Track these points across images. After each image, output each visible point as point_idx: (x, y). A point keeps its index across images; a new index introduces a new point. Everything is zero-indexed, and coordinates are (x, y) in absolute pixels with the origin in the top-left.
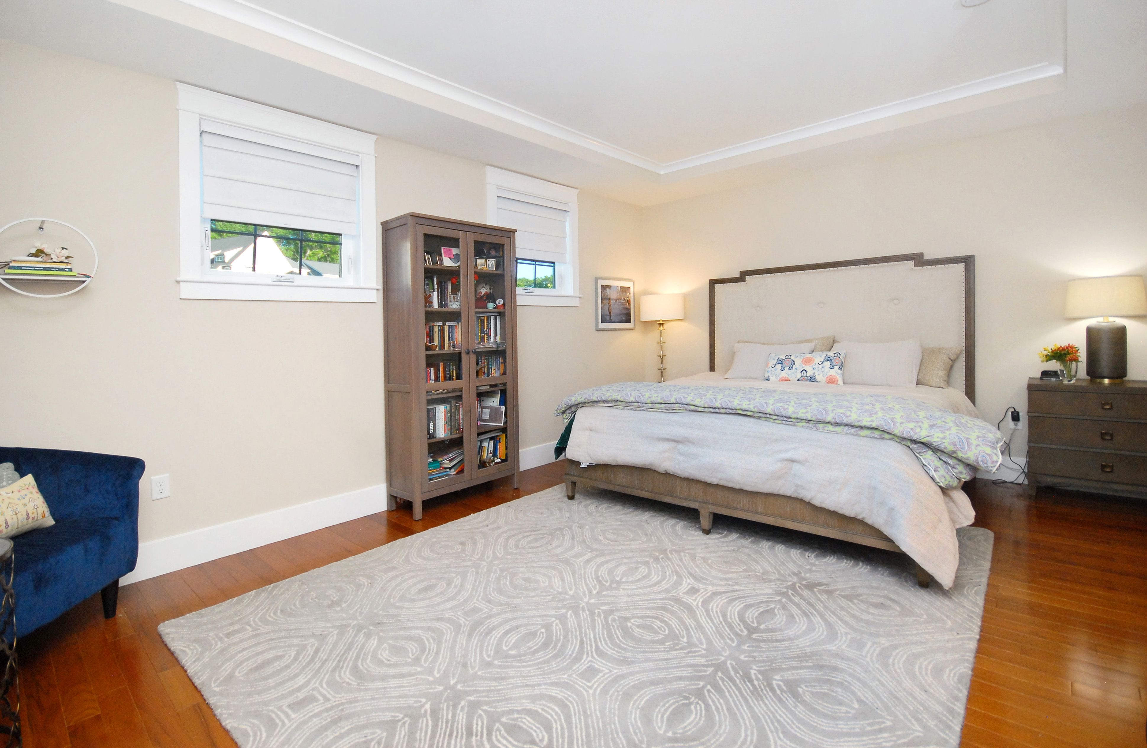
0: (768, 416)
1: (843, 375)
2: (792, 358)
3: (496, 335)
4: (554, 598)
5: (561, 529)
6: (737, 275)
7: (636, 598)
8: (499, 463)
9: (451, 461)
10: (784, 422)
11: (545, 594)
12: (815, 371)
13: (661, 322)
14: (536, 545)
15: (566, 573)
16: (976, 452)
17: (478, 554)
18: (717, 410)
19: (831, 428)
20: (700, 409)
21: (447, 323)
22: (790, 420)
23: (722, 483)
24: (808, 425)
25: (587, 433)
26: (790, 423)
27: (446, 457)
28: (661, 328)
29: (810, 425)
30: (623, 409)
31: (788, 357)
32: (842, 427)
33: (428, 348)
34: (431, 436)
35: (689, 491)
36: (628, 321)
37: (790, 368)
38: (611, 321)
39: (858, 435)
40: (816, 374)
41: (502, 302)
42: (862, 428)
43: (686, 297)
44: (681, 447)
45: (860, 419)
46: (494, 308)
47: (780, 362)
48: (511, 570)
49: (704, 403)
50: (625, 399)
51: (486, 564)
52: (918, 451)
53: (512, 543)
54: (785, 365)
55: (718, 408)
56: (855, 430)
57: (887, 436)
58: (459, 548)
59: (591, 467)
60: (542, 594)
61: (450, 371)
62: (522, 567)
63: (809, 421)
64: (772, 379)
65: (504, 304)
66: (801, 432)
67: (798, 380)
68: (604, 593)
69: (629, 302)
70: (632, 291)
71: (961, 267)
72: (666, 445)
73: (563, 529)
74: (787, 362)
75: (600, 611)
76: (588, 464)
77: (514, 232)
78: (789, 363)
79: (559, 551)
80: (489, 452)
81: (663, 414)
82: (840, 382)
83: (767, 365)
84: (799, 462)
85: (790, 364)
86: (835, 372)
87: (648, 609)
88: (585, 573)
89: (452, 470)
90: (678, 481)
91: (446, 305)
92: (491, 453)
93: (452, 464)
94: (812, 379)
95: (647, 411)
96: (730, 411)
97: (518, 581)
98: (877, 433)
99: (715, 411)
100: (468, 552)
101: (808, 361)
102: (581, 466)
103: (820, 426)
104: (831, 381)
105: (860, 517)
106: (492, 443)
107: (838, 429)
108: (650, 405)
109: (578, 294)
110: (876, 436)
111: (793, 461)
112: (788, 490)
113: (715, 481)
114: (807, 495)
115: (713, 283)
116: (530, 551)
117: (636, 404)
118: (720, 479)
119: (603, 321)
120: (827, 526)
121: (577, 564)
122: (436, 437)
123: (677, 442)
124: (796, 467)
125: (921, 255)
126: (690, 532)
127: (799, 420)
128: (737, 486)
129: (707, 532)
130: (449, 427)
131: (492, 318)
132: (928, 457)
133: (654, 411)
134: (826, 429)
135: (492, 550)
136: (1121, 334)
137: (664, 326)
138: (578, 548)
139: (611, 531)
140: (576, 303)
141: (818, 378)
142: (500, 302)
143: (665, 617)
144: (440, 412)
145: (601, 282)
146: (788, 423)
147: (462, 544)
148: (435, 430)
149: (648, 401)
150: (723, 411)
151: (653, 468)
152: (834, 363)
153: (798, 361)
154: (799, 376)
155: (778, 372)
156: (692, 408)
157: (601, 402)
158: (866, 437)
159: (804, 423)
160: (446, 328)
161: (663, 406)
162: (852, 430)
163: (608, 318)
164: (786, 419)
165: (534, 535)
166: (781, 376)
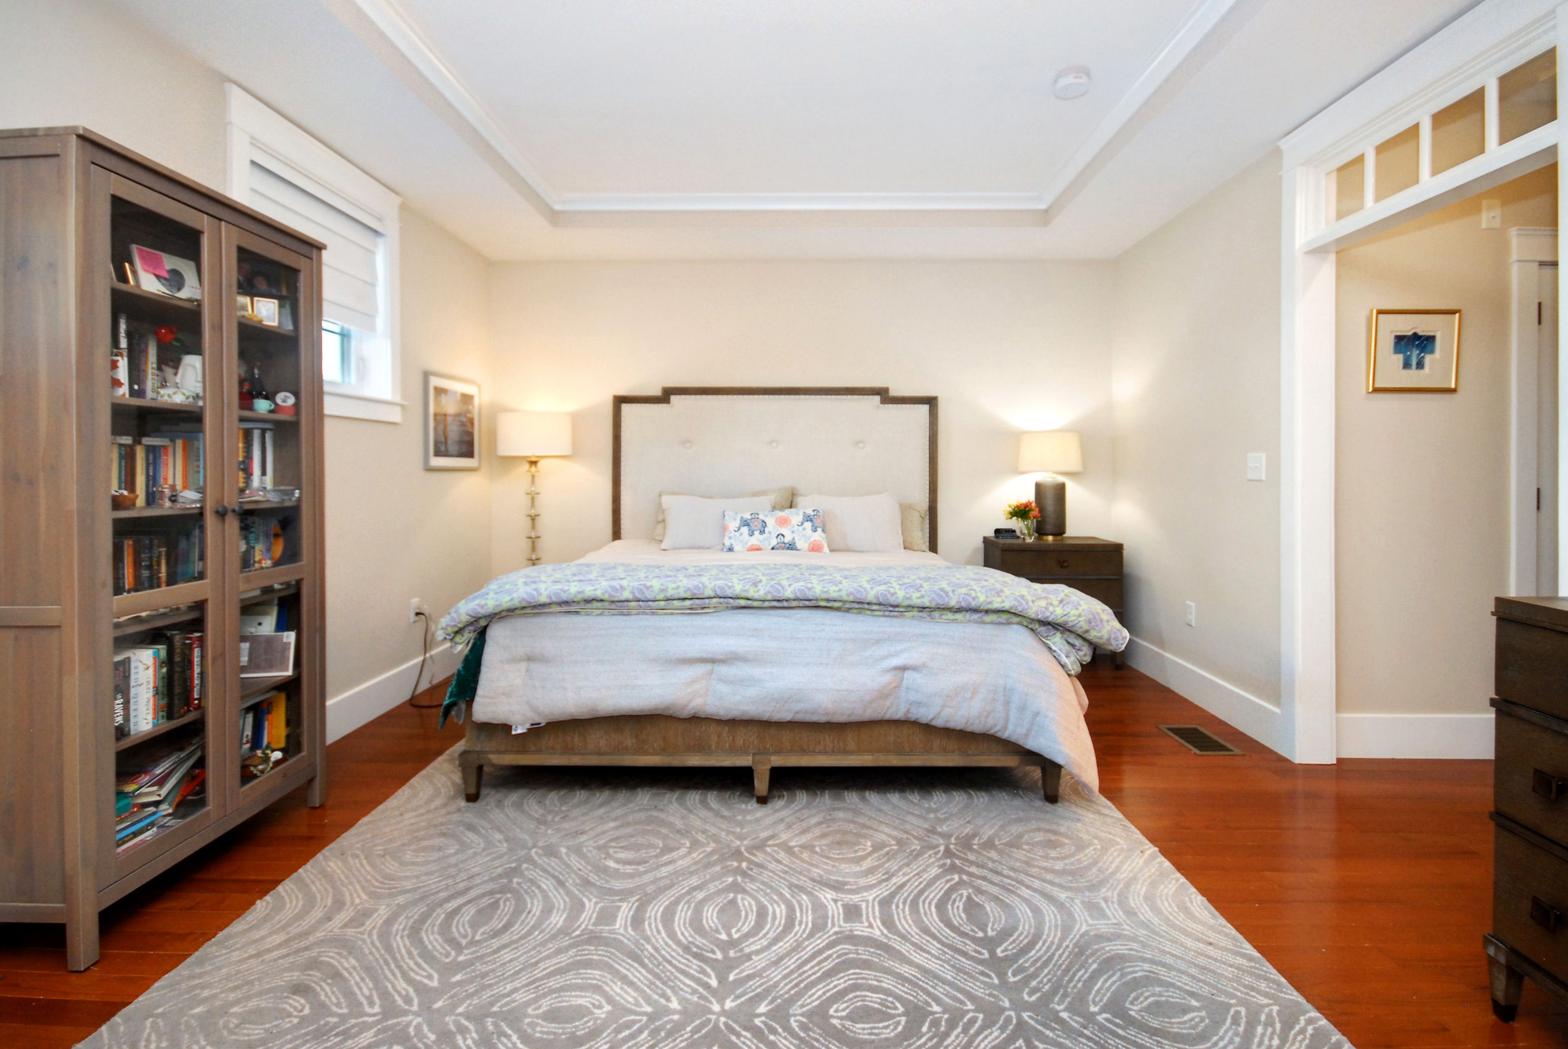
0: (866, 606)
1: (827, 538)
2: (761, 517)
3: (264, 473)
4: (654, 1033)
5: (511, 873)
6: (657, 392)
7: (791, 963)
8: (278, 763)
9: (161, 783)
10: (887, 613)
11: (627, 1033)
12: (795, 535)
13: (534, 459)
14: (497, 923)
15: (619, 964)
16: (1109, 628)
17: (371, 1003)
18: (785, 604)
19: (950, 616)
20: (756, 604)
21: (146, 441)
22: (897, 609)
23: (800, 717)
24: (921, 614)
25: (523, 665)
26: (896, 614)
27: (145, 779)
28: (533, 469)
29: (924, 614)
30: (601, 614)
31: (755, 516)
32: (964, 613)
33: (117, 503)
34: (121, 732)
35: (734, 740)
36: (470, 454)
37: (762, 532)
38: (447, 454)
39: (983, 623)
40: (797, 540)
41: (291, 401)
42: (987, 612)
43: (577, 420)
44: (723, 670)
45: (989, 600)
46: (271, 411)
47: (745, 523)
48: (495, 1009)
49: (766, 594)
50: (611, 596)
51: (419, 1020)
52: (1045, 635)
53: (432, 939)
54: (753, 527)
55: (787, 600)
56: (979, 615)
57: (1015, 619)
58: (299, 1004)
59: (536, 731)
60: (620, 1036)
61: (151, 559)
62: (515, 990)
63: (922, 609)
64: (736, 548)
65: (297, 405)
66: (910, 626)
67: (773, 549)
68: (731, 977)
69: (471, 421)
70: (476, 401)
71: (925, 408)
72: (699, 670)
73: (519, 866)
74: (756, 523)
75: (763, 1018)
76: (528, 726)
77: (319, 247)
78: (757, 525)
79: (557, 920)
80: (245, 740)
81: (680, 618)
82: (826, 549)
83: (724, 528)
84: (914, 668)
85: (760, 526)
86: (819, 536)
87: (829, 974)
88: (656, 949)
89: (163, 807)
90: (713, 728)
91: (141, 394)
92: (247, 742)
93: (164, 791)
94: (791, 547)
95: (653, 614)
96: (807, 603)
97: (538, 1029)
98: (1005, 616)
99: (780, 604)
100: (338, 1005)
101: (783, 522)
102: (514, 733)
103: (936, 614)
104: (815, 548)
105: (992, 732)
106: (250, 719)
107: (959, 616)
108: (662, 604)
109: (398, 399)
110: (1003, 621)
111: (904, 669)
112: (899, 713)
113: (787, 716)
114: (925, 714)
115: (620, 401)
116: (496, 943)
117: (633, 604)
118: (797, 713)
119: (438, 453)
120: (944, 751)
121: (623, 936)
122: (128, 734)
123: (713, 661)
124: (908, 674)
125: (886, 390)
126: (738, 806)
127: (910, 608)
128: (823, 719)
129: (763, 801)
130: (164, 702)
131: (256, 434)
132: (1057, 641)
133: (665, 614)
134: (944, 617)
135: (399, 975)
136: (1060, 490)
137: (539, 464)
138: (590, 900)
139: (613, 844)
140: (395, 416)
141: (799, 544)
142: (285, 399)
143: (866, 979)
144: (141, 667)
145: (434, 382)
146: (892, 614)
147: (299, 989)
148: (127, 717)
149: (658, 598)
150: (794, 604)
151: (670, 712)
152: (816, 524)
153: (771, 521)
154: (774, 542)
155: (742, 539)
156: (743, 603)
157: (552, 606)
158: (992, 623)
159: (915, 613)
160: (140, 453)
161: (687, 603)
162: (976, 616)
163: (443, 448)
164: (891, 609)
165: (469, 902)
166: (749, 544)
